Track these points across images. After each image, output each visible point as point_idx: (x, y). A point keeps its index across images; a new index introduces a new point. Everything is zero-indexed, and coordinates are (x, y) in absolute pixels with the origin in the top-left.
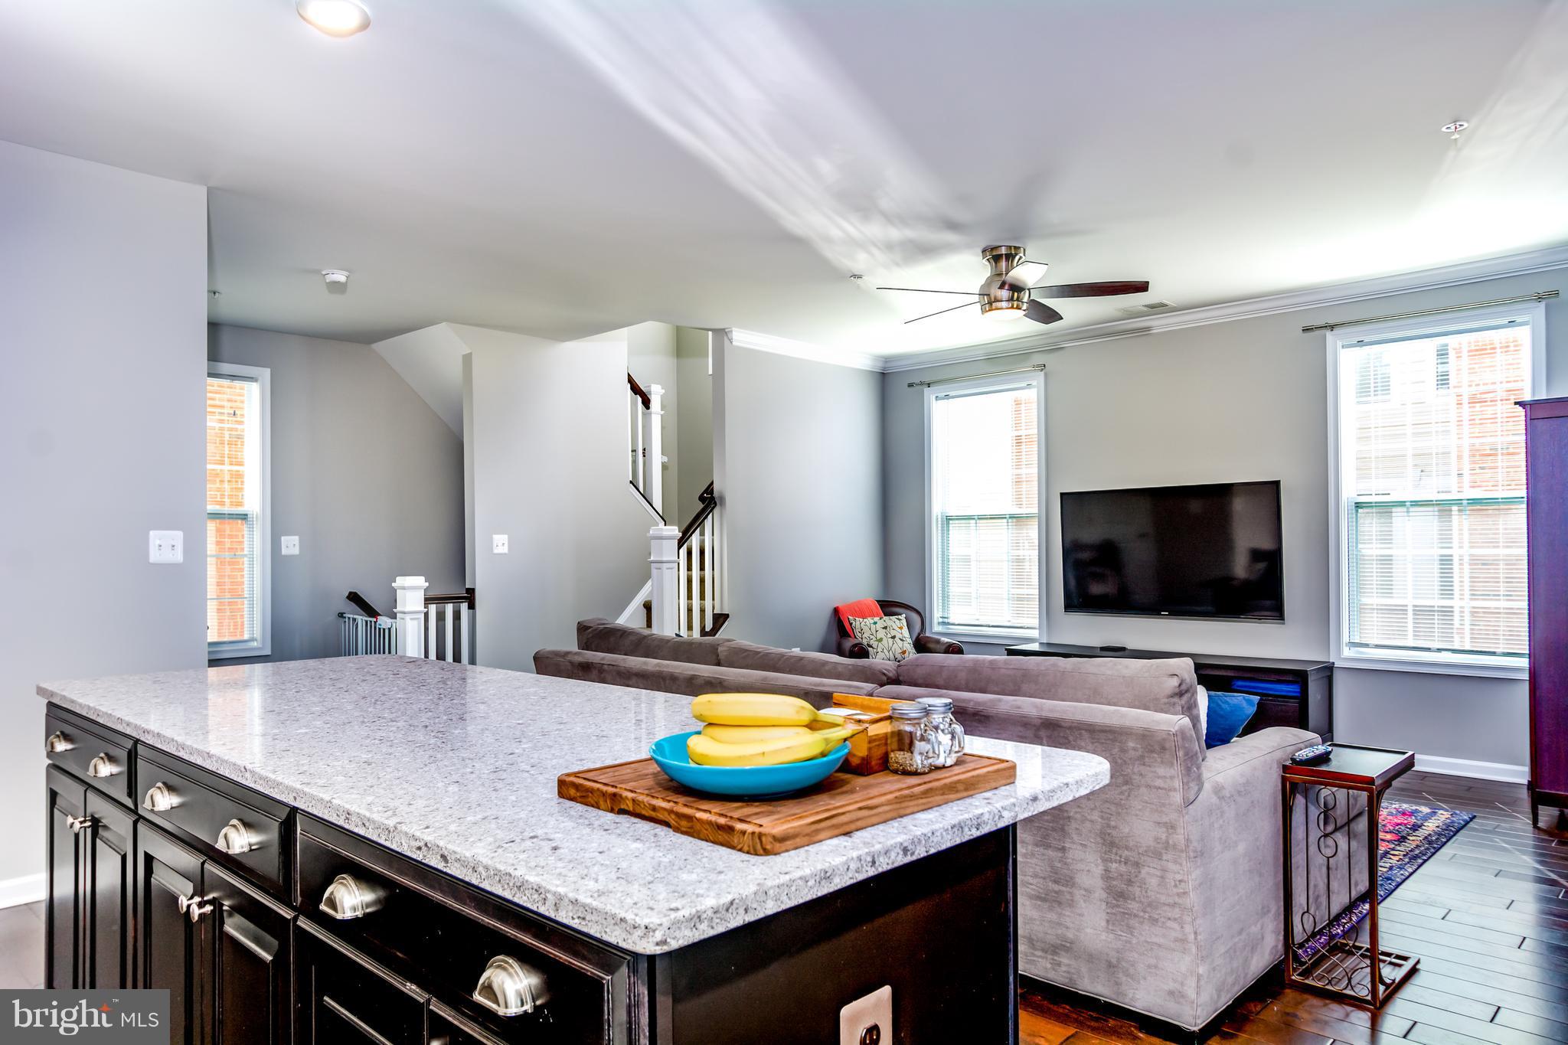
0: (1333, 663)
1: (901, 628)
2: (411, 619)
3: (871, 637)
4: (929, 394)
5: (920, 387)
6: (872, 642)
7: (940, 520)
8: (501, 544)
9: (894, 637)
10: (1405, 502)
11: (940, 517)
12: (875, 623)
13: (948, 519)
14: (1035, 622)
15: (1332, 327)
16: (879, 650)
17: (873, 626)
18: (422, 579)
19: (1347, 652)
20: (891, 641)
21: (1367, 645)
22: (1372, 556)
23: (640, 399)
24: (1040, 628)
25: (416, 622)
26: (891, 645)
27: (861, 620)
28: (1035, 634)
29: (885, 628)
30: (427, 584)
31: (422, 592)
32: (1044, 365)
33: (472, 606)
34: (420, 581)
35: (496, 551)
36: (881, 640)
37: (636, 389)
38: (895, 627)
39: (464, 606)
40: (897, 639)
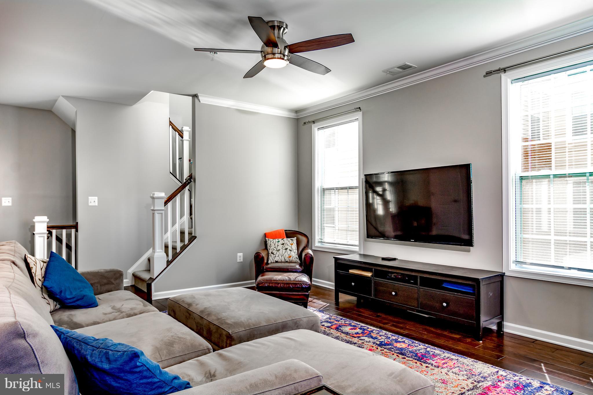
0: (504, 273)
1: (292, 244)
2: (39, 237)
3: (274, 249)
4: (315, 128)
5: (310, 124)
6: (274, 251)
7: (320, 190)
8: (93, 201)
9: (286, 249)
10: (550, 175)
11: (320, 188)
12: (279, 242)
13: (324, 190)
14: (357, 243)
15: (504, 70)
16: (277, 255)
17: (277, 243)
18: (46, 217)
19: (513, 267)
20: (284, 251)
21: (525, 263)
22: (528, 209)
23: (177, 134)
24: (359, 246)
25: (42, 238)
26: (284, 253)
27: (272, 240)
28: (357, 249)
29: (283, 244)
30: (48, 220)
31: (46, 223)
32: (360, 108)
33: (77, 231)
34: (45, 219)
35: (90, 204)
36: (279, 250)
37: (175, 129)
38: (288, 244)
39: (73, 231)
40: (288, 250)
